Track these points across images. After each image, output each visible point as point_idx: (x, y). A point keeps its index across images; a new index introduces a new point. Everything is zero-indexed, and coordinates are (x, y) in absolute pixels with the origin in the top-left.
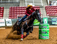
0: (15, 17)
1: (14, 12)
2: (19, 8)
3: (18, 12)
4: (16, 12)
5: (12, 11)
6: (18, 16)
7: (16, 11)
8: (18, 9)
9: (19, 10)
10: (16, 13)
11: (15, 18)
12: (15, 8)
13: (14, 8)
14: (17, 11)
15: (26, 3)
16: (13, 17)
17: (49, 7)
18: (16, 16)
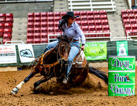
0: (42, 39)
1: (39, 26)
2: (53, 15)
3: (50, 26)
4: (46, 26)
5: (35, 23)
6: (50, 37)
7: (44, 23)
8: (49, 18)
9: (53, 20)
10: (44, 29)
11: (43, 42)
12: (43, 16)
13: (39, 16)
14: (49, 23)
15: (71, 4)
16: (37, 40)
17: (132, 12)
18: (46, 36)
